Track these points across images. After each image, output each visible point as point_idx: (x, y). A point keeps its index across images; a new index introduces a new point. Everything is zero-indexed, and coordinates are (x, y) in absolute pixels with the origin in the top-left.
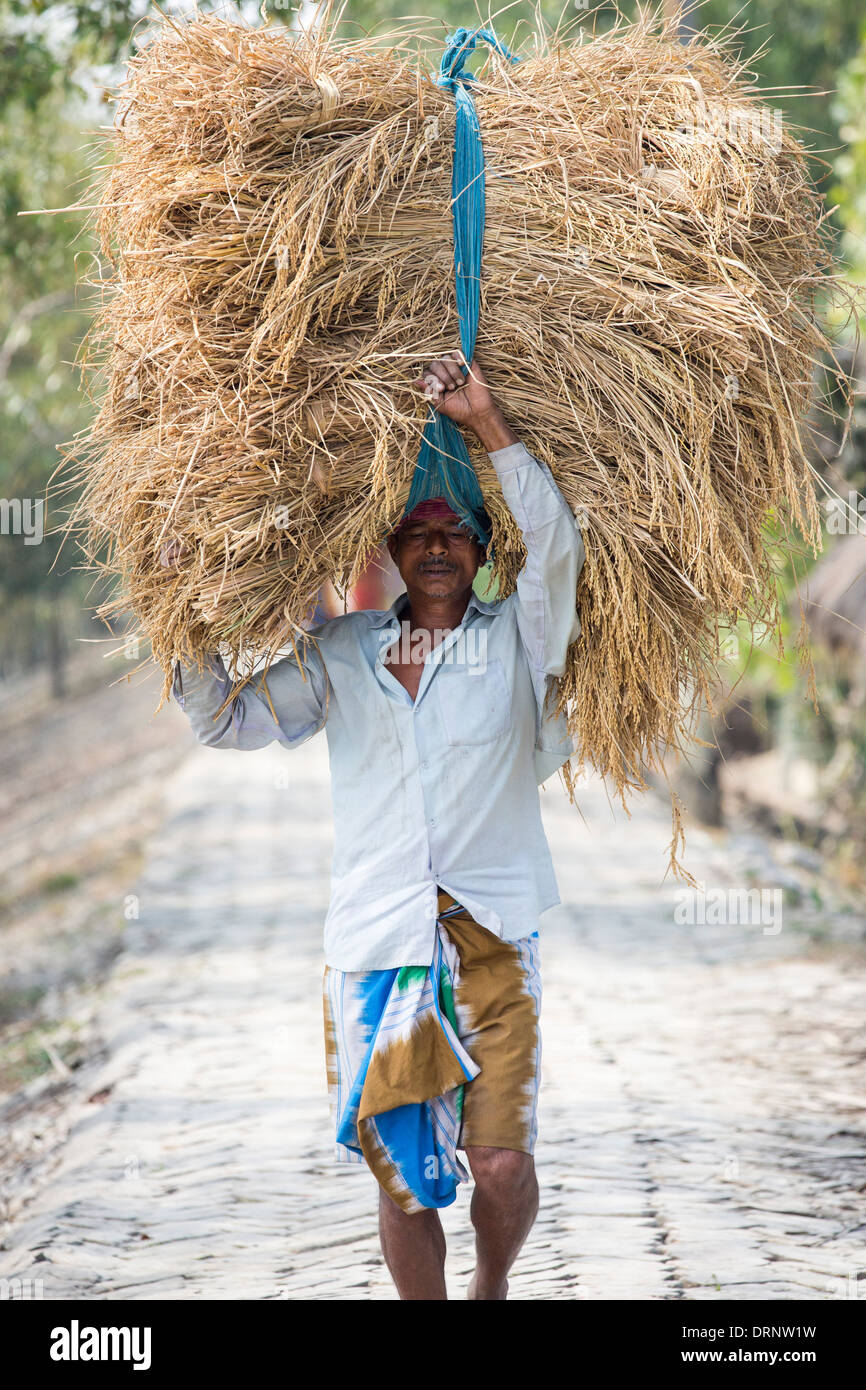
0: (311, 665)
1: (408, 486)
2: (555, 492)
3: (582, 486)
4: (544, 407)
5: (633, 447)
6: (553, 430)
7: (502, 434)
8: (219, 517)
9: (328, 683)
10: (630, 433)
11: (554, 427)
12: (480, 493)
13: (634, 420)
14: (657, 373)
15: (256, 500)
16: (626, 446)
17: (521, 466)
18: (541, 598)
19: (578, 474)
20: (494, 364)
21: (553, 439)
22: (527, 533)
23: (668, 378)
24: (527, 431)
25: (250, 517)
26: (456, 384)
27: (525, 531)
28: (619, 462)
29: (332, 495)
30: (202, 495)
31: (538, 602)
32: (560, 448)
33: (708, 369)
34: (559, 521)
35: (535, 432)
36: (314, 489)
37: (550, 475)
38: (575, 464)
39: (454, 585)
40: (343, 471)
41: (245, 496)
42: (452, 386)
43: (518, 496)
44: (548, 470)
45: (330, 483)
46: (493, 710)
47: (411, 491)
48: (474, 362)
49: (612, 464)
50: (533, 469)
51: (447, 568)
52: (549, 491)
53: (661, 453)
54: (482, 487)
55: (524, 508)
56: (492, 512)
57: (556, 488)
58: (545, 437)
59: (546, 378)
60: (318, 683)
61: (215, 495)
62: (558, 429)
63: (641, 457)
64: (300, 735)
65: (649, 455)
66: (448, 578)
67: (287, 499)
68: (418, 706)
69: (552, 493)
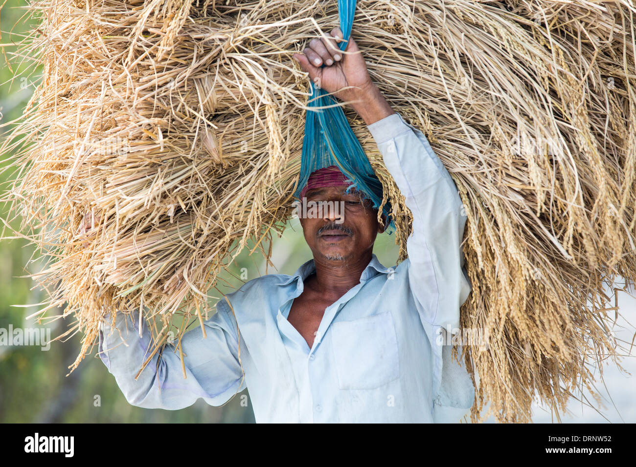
0: (224, 325)
1: (298, 156)
2: (433, 158)
3: (458, 152)
4: (421, 79)
5: (505, 115)
6: (432, 101)
7: (378, 106)
8: (112, 183)
9: (241, 341)
10: (502, 102)
11: (433, 99)
12: (367, 160)
13: (504, 90)
14: (527, 45)
15: (147, 167)
16: (498, 115)
17: (399, 135)
18: (429, 259)
19: (456, 141)
20: (371, 41)
21: (431, 110)
22: (410, 199)
23: (537, 50)
24: (407, 102)
25: (143, 184)
26: (334, 60)
27: (407, 196)
28: (492, 129)
29: (226, 164)
30: (97, 163)
31: (426, 263)
32: (439, 118)
33: (577, 41)
34: (438, 184)
35: (415, 103)
36: (206, 158)
37: (427, 143)
38: (451, 132)
39: (350, 248)
40: (235, 141)
41: (137, 164)
42: (330, 62)
43: (397, 163)
44: (424, 138)
45: (221, 151)
46: (382, 357)
47: (302, 160)
48: (351, 40)
49: (485, 131)
50: (410, 137)
51: (343, 233)
52: (426, 158)
53: (532, 119)
54: (368, 154)
55: (404, 175)
56: (382, 179)
57: (433, 154)
58: (424, 107)
59: (421, 53)
60: (233, 342)
61: (110, 163)
62: (436, 100)
63: (514, 124)
64: (222, 393)
65: (521, 122)
66: (345, 240)
67: (179, 167)
68: (313, 353)
69: (430, 159)
